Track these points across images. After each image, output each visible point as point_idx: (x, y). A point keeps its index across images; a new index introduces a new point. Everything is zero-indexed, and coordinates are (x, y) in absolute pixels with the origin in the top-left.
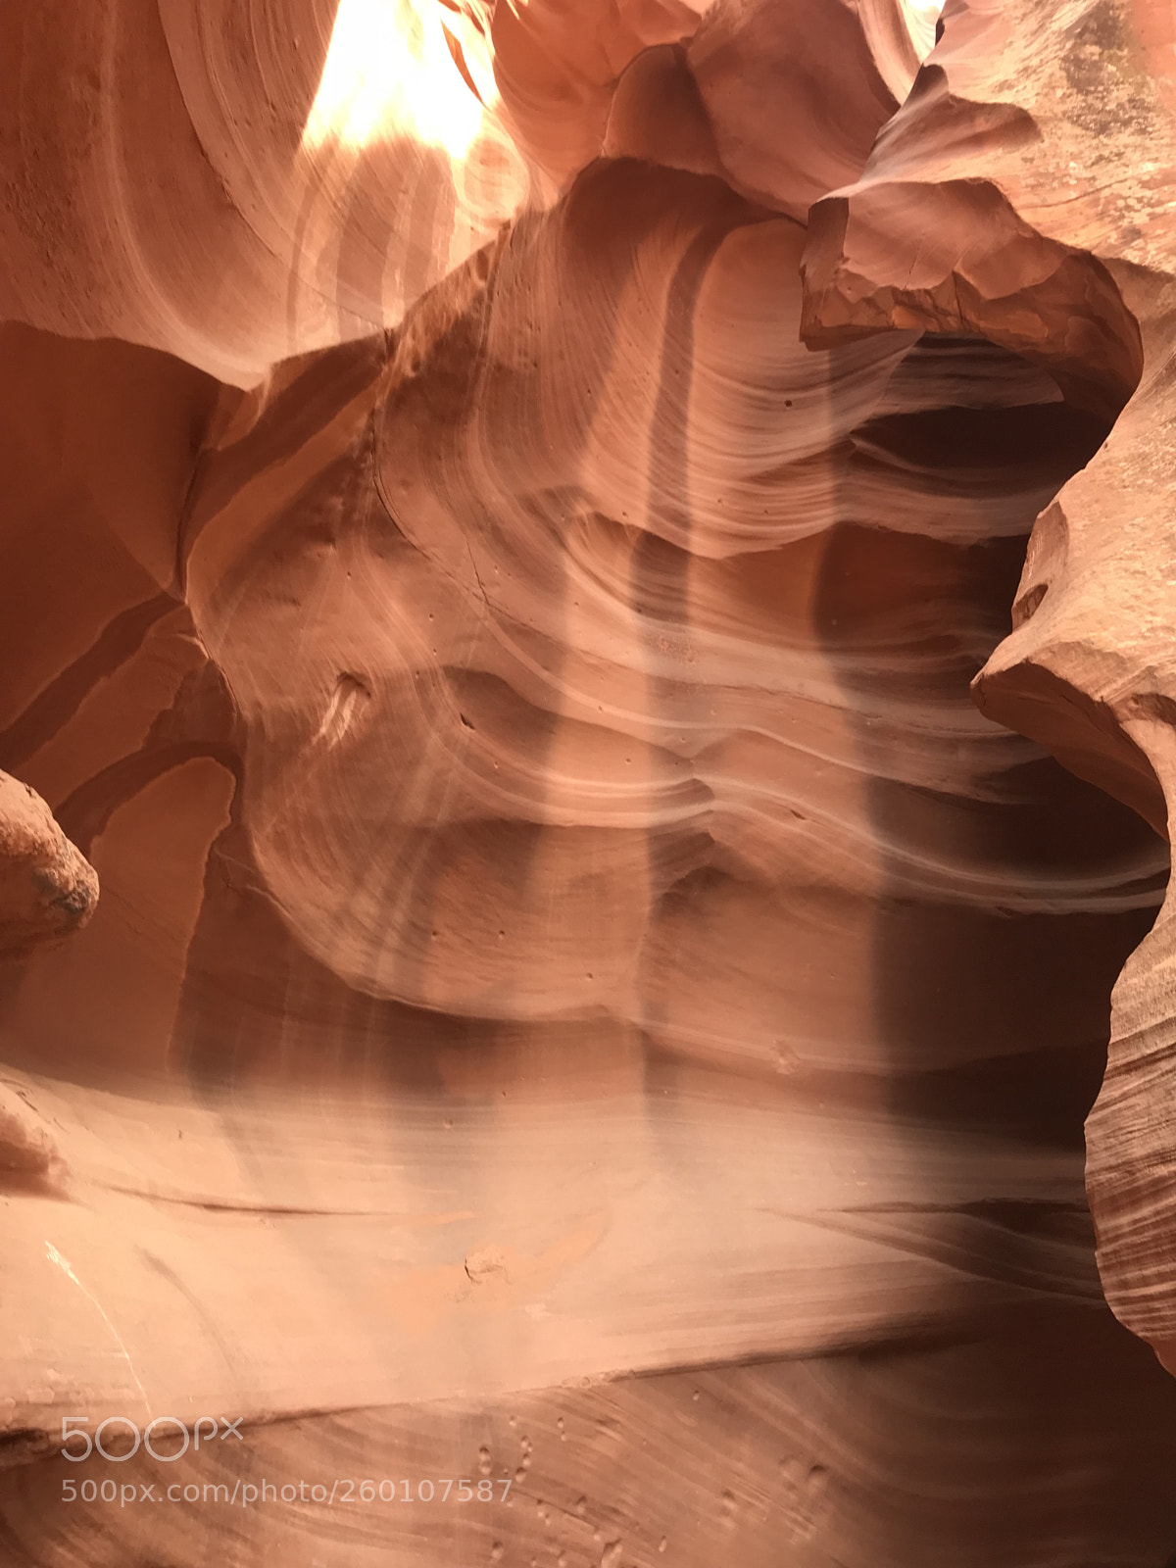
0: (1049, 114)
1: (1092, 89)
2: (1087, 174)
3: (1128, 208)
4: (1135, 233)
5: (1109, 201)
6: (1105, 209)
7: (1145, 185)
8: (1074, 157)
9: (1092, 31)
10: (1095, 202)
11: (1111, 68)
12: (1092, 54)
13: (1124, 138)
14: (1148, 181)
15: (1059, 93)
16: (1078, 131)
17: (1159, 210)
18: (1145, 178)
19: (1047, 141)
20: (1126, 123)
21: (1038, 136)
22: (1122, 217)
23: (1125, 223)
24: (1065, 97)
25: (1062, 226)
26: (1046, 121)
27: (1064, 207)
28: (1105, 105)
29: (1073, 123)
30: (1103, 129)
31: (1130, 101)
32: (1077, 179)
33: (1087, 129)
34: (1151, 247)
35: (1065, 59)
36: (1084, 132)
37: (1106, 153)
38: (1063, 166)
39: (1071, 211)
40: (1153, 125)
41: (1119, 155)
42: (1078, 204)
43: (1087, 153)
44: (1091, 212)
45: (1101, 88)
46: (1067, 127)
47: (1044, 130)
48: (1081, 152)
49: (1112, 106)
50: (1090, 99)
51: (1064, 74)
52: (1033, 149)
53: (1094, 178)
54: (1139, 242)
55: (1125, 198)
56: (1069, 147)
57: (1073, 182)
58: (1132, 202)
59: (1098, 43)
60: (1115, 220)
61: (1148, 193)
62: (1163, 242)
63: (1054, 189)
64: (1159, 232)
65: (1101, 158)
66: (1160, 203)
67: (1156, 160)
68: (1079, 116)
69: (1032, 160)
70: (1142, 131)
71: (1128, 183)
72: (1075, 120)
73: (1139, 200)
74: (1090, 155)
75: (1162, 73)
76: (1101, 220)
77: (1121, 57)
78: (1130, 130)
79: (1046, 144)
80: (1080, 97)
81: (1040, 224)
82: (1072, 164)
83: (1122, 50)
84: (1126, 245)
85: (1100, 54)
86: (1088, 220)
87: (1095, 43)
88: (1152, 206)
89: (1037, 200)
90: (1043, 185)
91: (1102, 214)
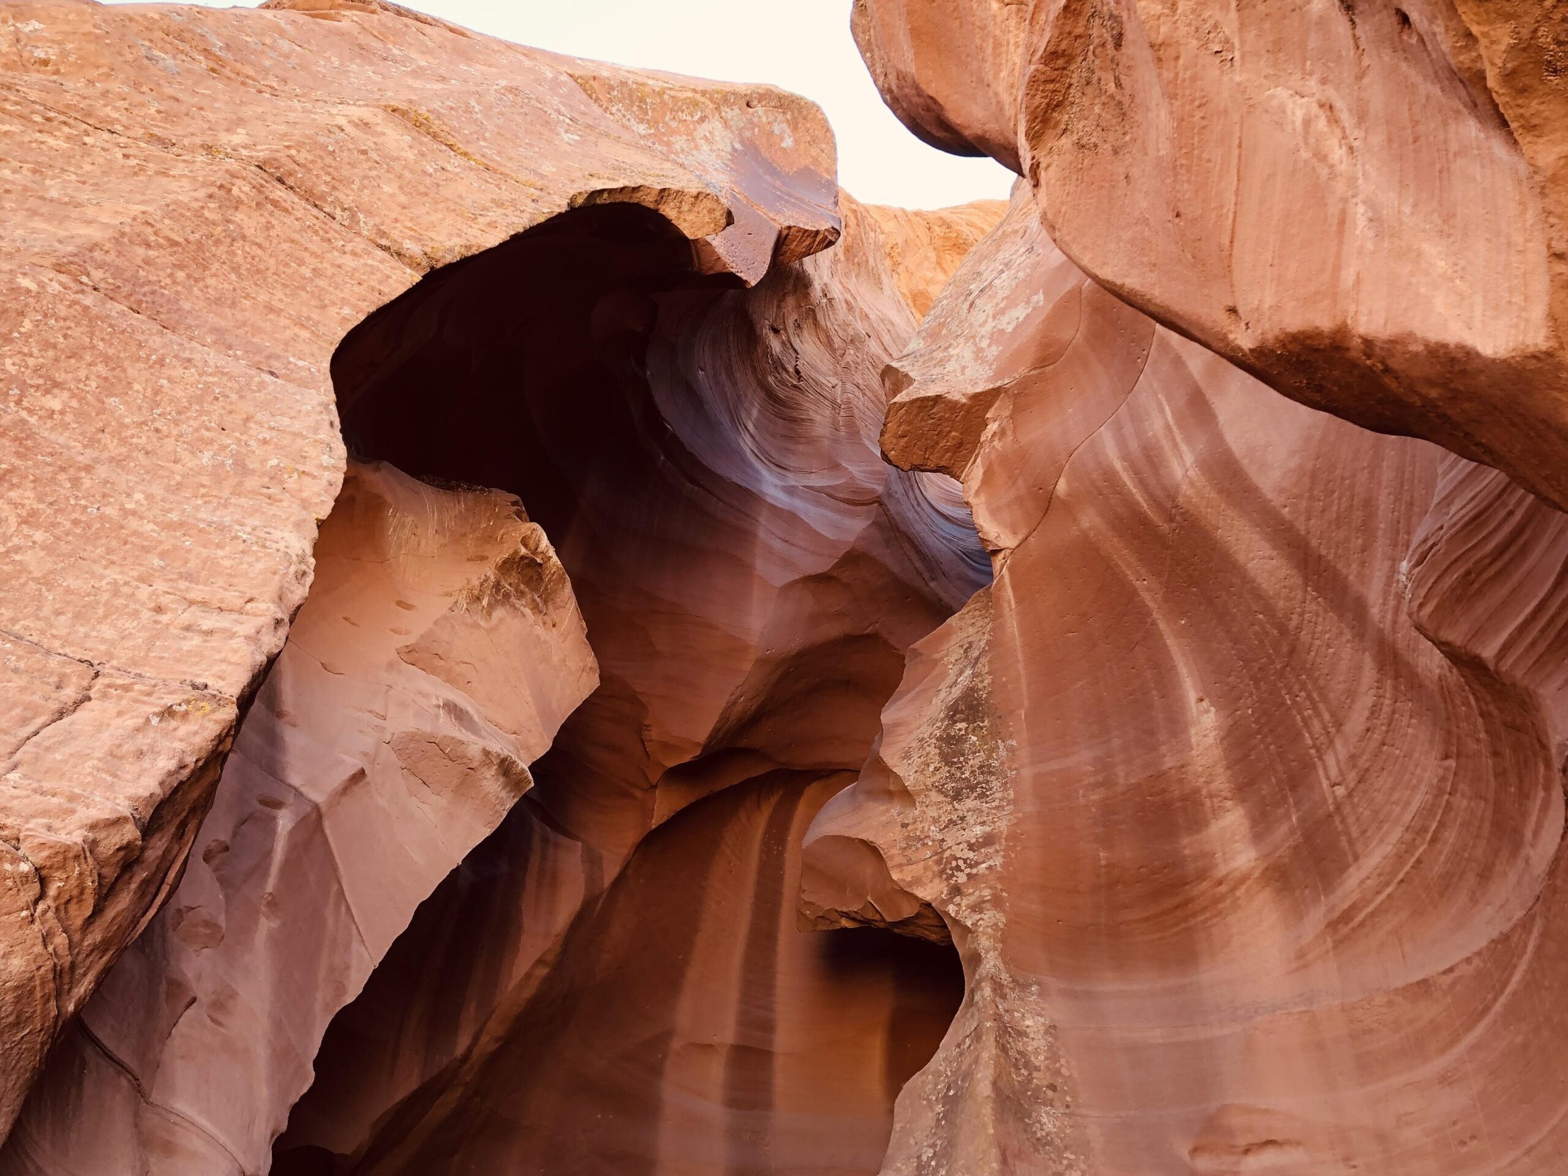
0: (923, 787)
1: (955, 760)
2: (939, 837)
3: (958, 868)
4: (957, 890)
5: (949, 862)
6: (946, 868)
7: (971, 847)
8: (935, 821)
9: (962, 712)
10: (939, 862)
11: (974, 738)
12: (960, 730)
13: (970, 803)
14: (974, 844)
15: (931, 768)
16: (941, 798)
17: (974, 871)
18: (973, 841)
19: (919, 809)
20: (972, 788)
21: (914, 804)
22: (953, 875)
23: (953, 880)
24: (937, 769)
25: (917, 881)
26: (920, 792)
27: (921, 865)
28: (963, 773)
29: (938, 792)
30: (957, 796)
31: (981, 767)
32: (933, 841)
33: (946, 796)
34: (964, 903)
35: (939, 739)
36: (944, 799)
37: (954, 818)
38: (926, 829)
39: (926, 868)
40: (991, 789)
41: (963, 819)
42: (930, 862)
43: (943, 818)
44: (936, 868)
45: (962, 759)
46: (934, 796)
47: (917, 799)
48: (940, 817)
49: (968, 774)
50: (953, 770)
51: (937, 751)
52: (911, 815)
53: (943, 840)
54: (957, 899)
55: (956, 859)
56: (932, 812)
57: (930, 843)
58: (961, 862)
59: (967, 720)
60: (947, 879)
61: (971, 855)
62: (971, 900)
63: (917, 849)
64: (971, 891)
65: (951, 821)
66: (977, 864)
67: (983, 823)
68: (943, 785)
69: (907, 827)
70: (982, 796)
71: (961, 846)
72: (940, 790)
73: (965, 861)
74: (945, 819)
75: (1011, 736)
76: (941, 877)
77: (982, 728)
78: (975, 794)
79: (917, 812)
80: (947, 769)
81: (904, 880)
82: (933, 828)
83: (983, 722)
84: (950, 900)
85: (966, 729)
86: (934, 876)
87: (963, 721)
88: (971, 866)
89: (904, 861)
90: (909, 847)
91: (943, 871)
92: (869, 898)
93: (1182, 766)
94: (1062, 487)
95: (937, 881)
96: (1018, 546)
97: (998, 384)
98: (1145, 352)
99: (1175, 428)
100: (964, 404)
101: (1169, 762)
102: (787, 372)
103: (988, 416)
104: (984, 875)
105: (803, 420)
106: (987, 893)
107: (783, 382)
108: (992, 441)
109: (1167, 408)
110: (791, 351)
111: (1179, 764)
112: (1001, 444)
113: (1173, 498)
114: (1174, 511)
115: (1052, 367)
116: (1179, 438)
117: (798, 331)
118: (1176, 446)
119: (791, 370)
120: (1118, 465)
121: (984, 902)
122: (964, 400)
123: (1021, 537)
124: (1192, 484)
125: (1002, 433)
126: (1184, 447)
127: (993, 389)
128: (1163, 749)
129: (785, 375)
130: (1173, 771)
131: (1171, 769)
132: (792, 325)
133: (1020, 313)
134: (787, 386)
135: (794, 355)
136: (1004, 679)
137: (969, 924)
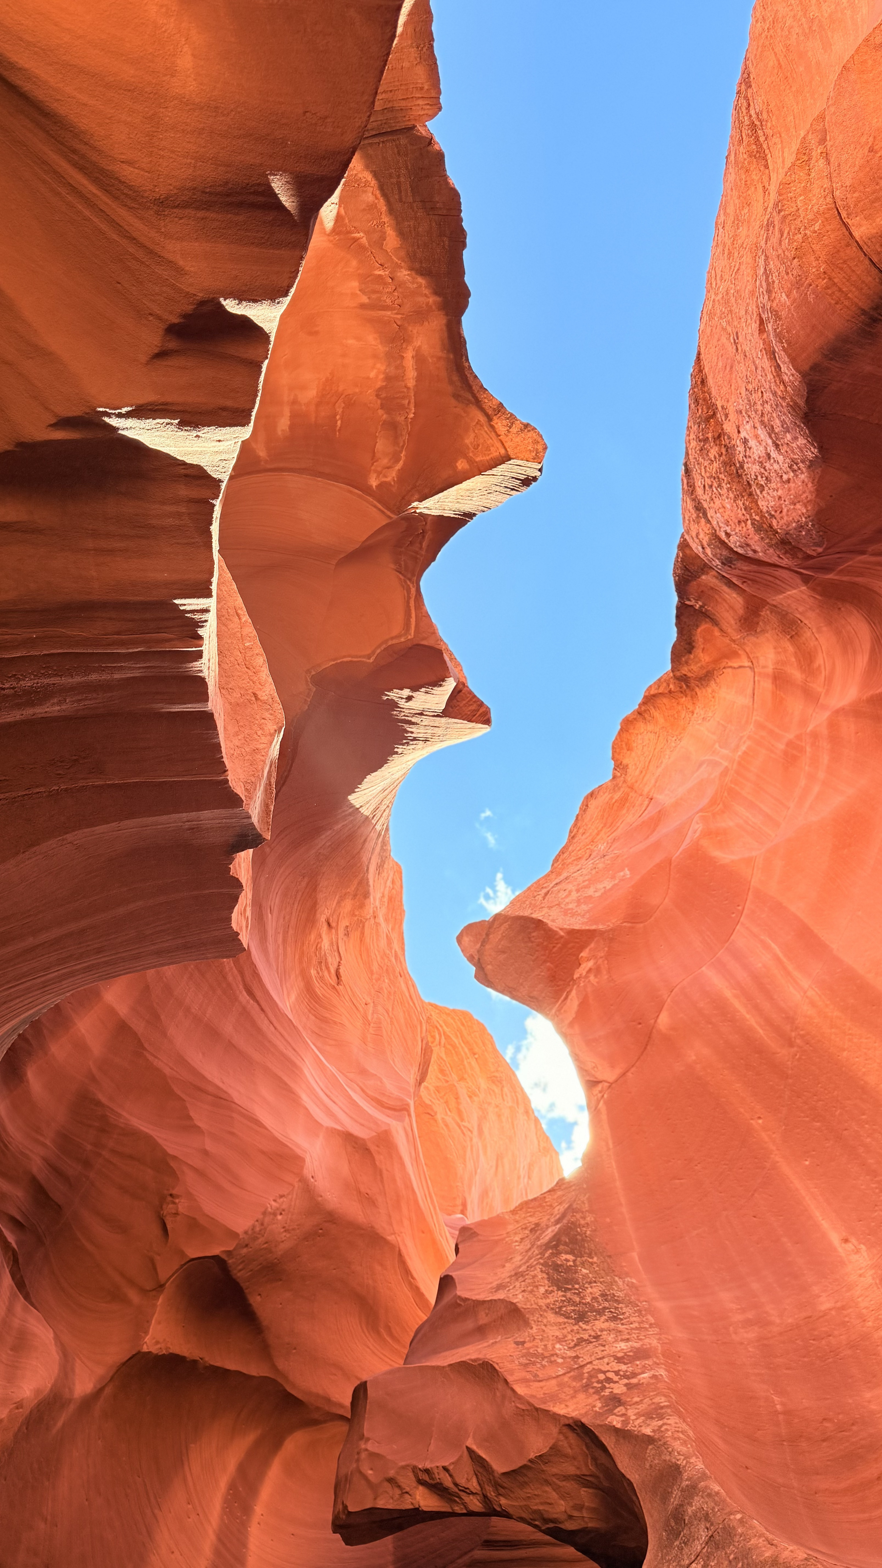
0: (535, 1306)
1: (570, 1287)
2: (571, 1354)
3: (609, 1380)
4: (616, 1401)
5: (591, 1376)
6: (589, 1382)
7: (619, 1360)
8: (559, 1340)
9: (566, 1244)
10: (579, 1377)
11: (584, 1271)
12: (567, 1260)
13: (600, 1324)
14: (623, 1357)
15: (542, 1290)
16: (561, 1319)
17: (634, 1381)
18: (620, 1355)
19: (535, 1327)
20: (600, 1312)
21: (527, 1324)
22: (603, 1388)
23: (607, 1392)
24: (547, 1293)
25: (554, 1398)
26: (532, 1312)
27: (554, 1382)
28: (582, 1298)
29: (556, 1313)
30: (581, 1317)
31: (602, 1295)
32: (563, 1358)
33: (568, 1318)
34: (631, 1413)
35: (545, 1264)
36: (566, 1320)
37: (585, 1336)
38: (550, 1347)
39: (561, 1385)
40: (623, 1314)
41: (597, 1337)
42: (566, 1379)
43: (570, 1337)
44: (577, 1385)
45: (577, 1286)
46: (551, 1317)
47: (532, 1319)
48: (565, 1336)
49: (588, 1300)
50: (569, 1295)
51: (545, 1276)
52: (523, 1336)
53: (577, 1357)
54: (620, 1410)
55: (604, 1372)
56: (553, 1332)
57: (560, 1361)
58: (611, 1375)
59: (571, 1252)
60: (598, 1391)
61: (623, 1367)
62: (642, 1407)
63: (544, 1366)
64: (636, 1399)
65: (581, 1340)
66: (634, 1375)
67: (628, 1340)
68: (560, 1308)
69: (523, 1343)
70: (614, 1318)
71: (606, 1360)
72: (558, 1312)
73: (617, 1373)
74: (572, 1338)
75: (627, 1274)
76: (586, 1391)
77: (592, 1264)
78: (604, 1318)
79: (534, 1330)
80: (560, 1293)
81: (532, 1396)
82: (558, 1346)
83: (592, 1258)
84: (611, 1412)
85: (574, 1261)
86: (576, 1392)
87: (567, 1253)
88: (628, 1378)
89: (529, 1376)
90: (534, 1363)
91: (587, 1386)
92: (470, 1443)
93: (843, 1308)
94: (664, 1020)
95: (581, 1396)
96: (616, 1081)
97: (594, 927)
98: (740, 908)
99: (785, 960)
100: (562, 937)
101: (825, 1304)
102: (328, 968)
103: (582, 954)
104: (648, 1384)
105: (335, 1023)
106: (662, 1401)
107: (322, 978)
108: (586, 977)
109: (773, 945)
110: (336, 954)
111: (839, 1304)
112: (597, 980)
113: (790, 1020)
114: (793, 1034)
115: (642, 925)
116: (790, 967)
117: (345, 938)
118: (788, 973)
119: (333, 971)
120: (728, 994)
121: (662, 1408)
122: (562, 933)
123: (618, 1071)
124: (813, 1004)
125: (597, 970)
126: (796, 974)
127: (589, 931)
128: (816, 1289)
129: (326, 973)
130: (833, 1313)
131: (830, 1309)
132: (342, 929)
133: (608, 884)
134: (326, 984)
135: (338, 959)
136: (608, 1220)
137: (648, 1431)
